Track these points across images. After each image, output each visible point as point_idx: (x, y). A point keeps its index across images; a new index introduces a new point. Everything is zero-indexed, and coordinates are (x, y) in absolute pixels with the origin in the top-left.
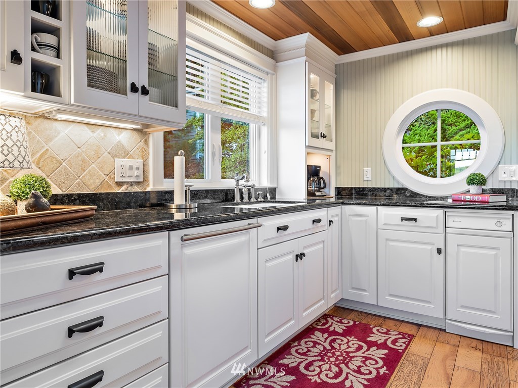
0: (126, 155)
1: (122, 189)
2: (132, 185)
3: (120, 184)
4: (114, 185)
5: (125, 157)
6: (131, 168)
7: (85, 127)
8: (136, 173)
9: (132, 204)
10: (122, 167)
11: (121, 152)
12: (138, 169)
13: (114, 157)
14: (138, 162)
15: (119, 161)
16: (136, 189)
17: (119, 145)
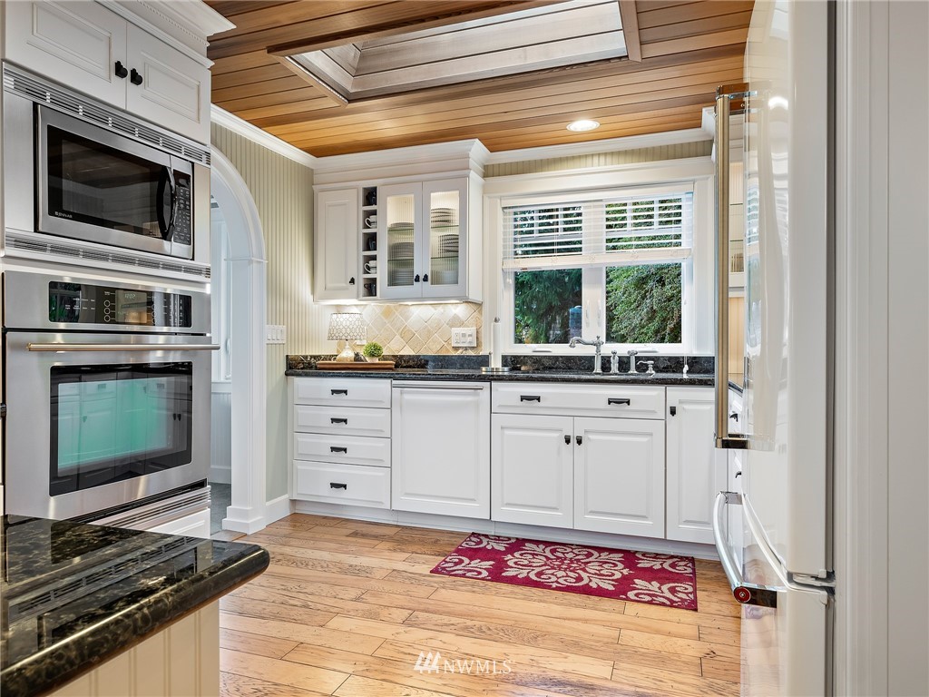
0: (462, 324)
1: (459, 353)
2: (466, 349)
3: (456, 348)
4: (451, 350)
5: (460, 326)
6: (464, 335)
7: (430, 307)
8: (469, 339)
9: (465, 366)
10: (457, 334)
11: (456, 322)
12: (470, 335)
13: (451, 327)
14: (473, 330)
15: (455, 330)
16: (471, 353)
17: (456, 318)
